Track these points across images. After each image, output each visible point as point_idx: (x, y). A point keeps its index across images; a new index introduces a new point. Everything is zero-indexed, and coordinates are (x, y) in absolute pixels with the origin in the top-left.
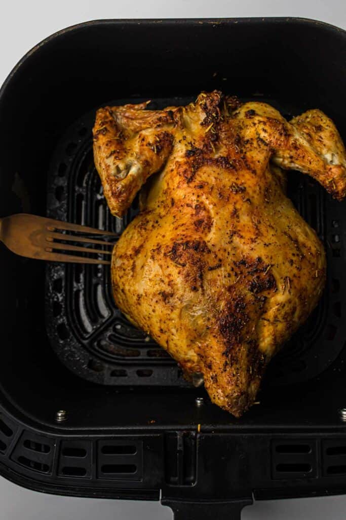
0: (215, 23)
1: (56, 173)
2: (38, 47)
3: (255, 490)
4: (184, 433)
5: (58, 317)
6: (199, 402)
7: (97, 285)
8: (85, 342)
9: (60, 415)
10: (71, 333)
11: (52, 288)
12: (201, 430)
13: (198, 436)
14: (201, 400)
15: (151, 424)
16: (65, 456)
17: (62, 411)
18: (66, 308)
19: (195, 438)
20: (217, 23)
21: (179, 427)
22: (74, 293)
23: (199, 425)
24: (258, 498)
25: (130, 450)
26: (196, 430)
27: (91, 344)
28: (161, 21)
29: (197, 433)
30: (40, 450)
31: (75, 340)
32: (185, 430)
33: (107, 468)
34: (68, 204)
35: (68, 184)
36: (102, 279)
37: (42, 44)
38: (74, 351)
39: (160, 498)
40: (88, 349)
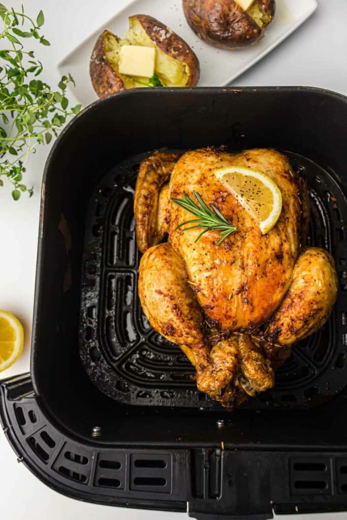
1: (94, 213)
2: (87, 109)
3: (275, 506)
4: (209, 450)
5: (91, 341)
6: (220, 424)
7: (127, 312)
8: (115, 365)
9: (95, 430)
10: (102, 356)
11: (86, 314)
12: (224, 447)
13: (223, 454)
14: (222, 422)
15: (179, 441)
16: (102, 469)
17: (97, 427)
18: (98, 332)
19: (220, 455)
20: (238, 91)
21: (204, 444)
22: (105, 319)
23: (222, 443)
24: (278, 513)
25: (160, 464)
26: (220, 447)
27: (120, 366)
29: (222, 450)
30: (79, 462)
31: (105, 363)
32: (210, 447)
33: (140, 481)
34: (103, 240)
36: (131, 307)
37: (91, 107)
38: (104, 373)
39: (188, 510)
40: (117, 371)
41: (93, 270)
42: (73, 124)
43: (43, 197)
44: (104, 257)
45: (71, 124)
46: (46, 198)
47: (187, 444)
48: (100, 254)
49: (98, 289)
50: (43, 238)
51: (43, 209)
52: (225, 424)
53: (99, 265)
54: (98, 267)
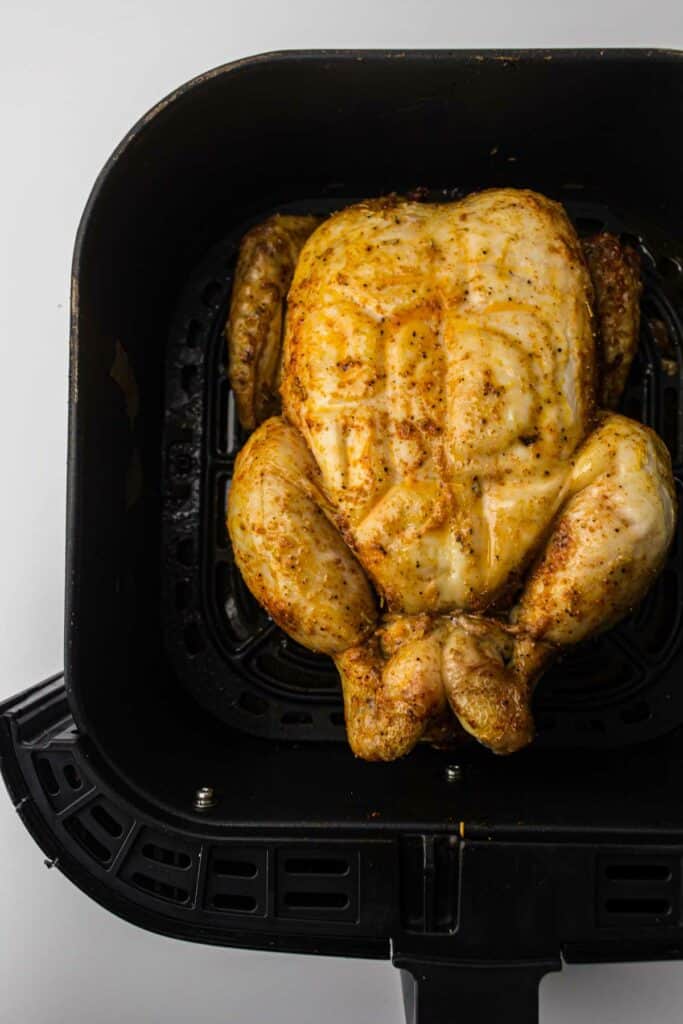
0: (506, 58)
1: (184, 341)
2: (166, 103)
3: (565, 945)
4: (436, 839)
5: (185, 611)
6: (451, 773)
8: (236, 659)
9: (202, 795)
10: (209, 641)
11: (175, 556)
12: (465, 833)
13: (463, 845)
14: (455, 769)
15: (373, 820)
16: (220, 876)
17: (206, 789)
18: (200, 594)
19: (456, 847)
20: (510, 59)
21: (424, 826)
22: (214, 566)
23: (462, 825)
24: (571, 960)
25: (336, 866)
26: (457, 833)
27: (246, 662)
28: (403, 55)
29: (460, 838)
30: (171, 862)
31: (216, 655)
32: (437, 832)
33: (295, 898)
34: (205, 400)
35: (206, 359)
37: (174, 97)
39: (391, 954)
40: (241, 672)
41: (186, 467)
42: (134, 139)
43: (76, 310)
44: (208, 434)
45: (130, 138)
46: (80, 313)
47: (389, 826)
48: (200, 429)
49: (197, 504)
50: (79, 402)
51: (76, 337)
52: (462, 773)
53: (197, 454)
54: (195, 459)
